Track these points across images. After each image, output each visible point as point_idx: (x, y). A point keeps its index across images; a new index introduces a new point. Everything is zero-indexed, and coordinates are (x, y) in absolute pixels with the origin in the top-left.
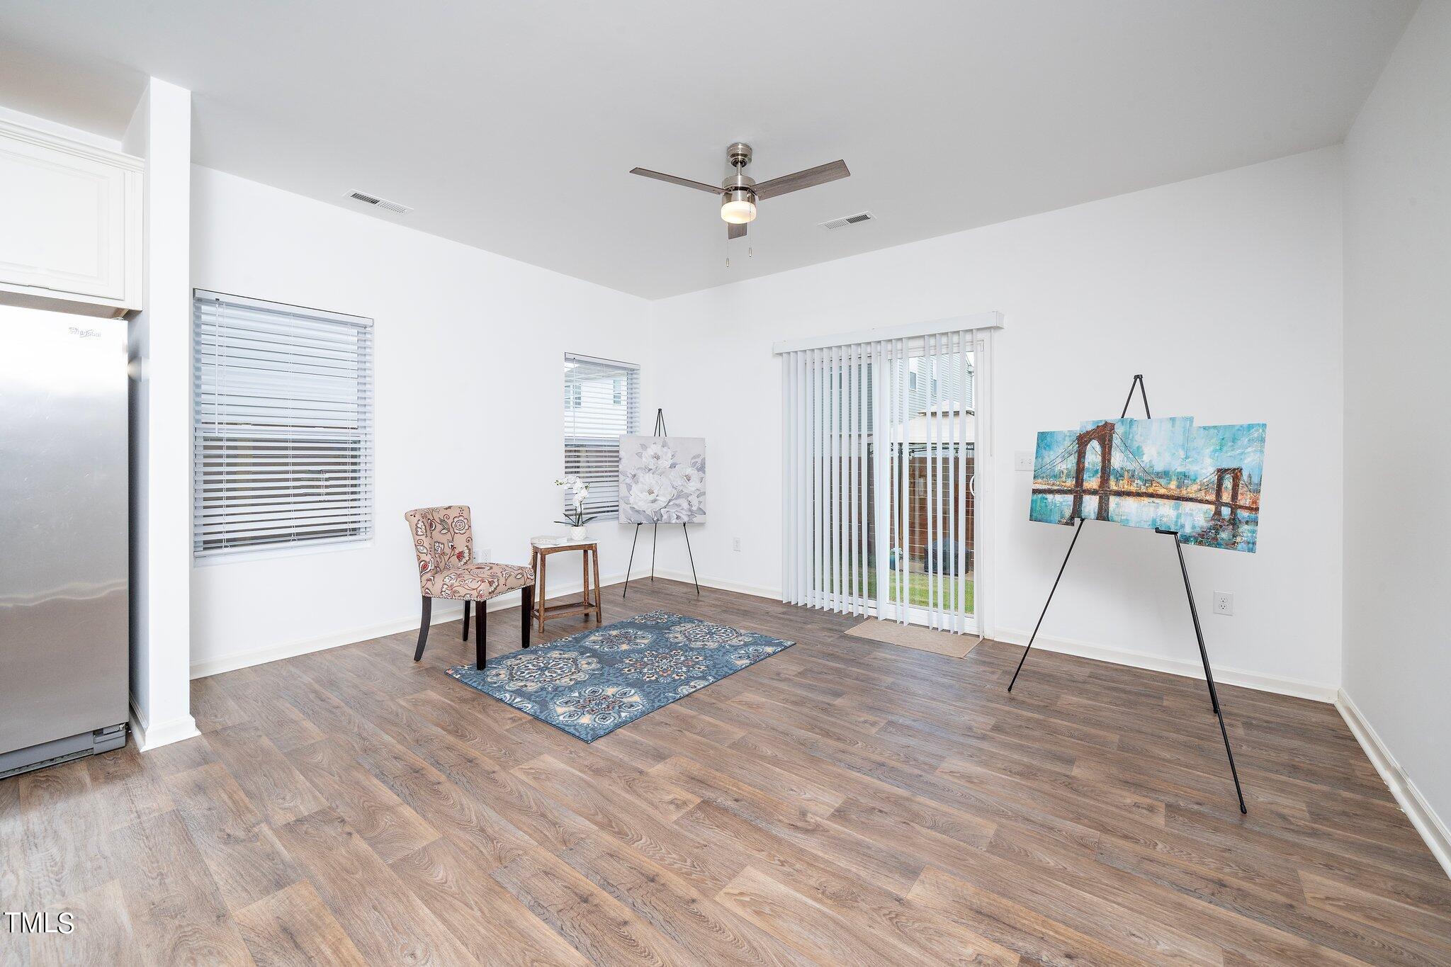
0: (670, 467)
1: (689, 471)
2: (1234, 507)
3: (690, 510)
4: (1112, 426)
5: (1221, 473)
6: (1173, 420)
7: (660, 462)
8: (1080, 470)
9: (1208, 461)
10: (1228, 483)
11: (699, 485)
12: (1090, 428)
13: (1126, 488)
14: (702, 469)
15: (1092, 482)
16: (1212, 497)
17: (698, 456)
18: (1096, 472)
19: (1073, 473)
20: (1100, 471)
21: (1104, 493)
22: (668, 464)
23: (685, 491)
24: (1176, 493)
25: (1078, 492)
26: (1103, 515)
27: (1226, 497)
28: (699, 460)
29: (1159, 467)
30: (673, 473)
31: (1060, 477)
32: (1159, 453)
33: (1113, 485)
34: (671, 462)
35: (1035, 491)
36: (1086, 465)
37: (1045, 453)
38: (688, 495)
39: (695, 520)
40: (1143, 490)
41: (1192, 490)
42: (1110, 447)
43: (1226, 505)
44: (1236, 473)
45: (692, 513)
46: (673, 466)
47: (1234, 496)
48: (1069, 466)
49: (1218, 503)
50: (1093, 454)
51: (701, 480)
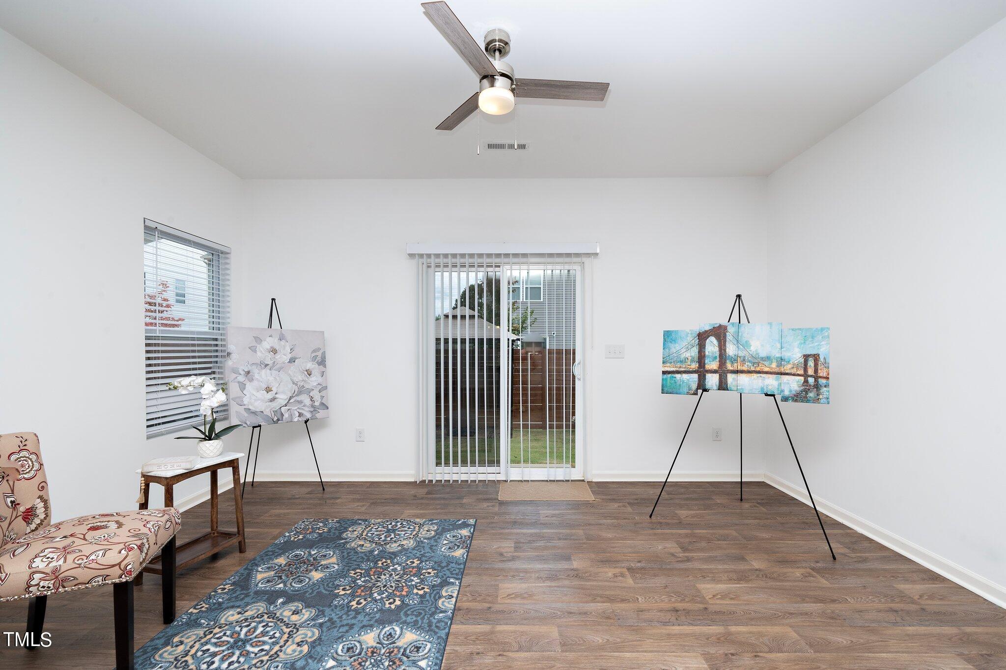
0: (289, 362)
1: (310, 365)
2: (816, 377)
3: (312, 406)
4: (725, 328)
5: (806, 357)
6: (770, 324)
7: (278, 356)
8: (702, 357)
9: (797, 350)
10: (811, 363)
11: (320, 380)
12: (707, 328)
13: (740, 368)
14: (322, 362)
15: (712, 365)
16: (801, 372)
17: (319, 349)
18: (715, 358)
19: (696, 359)
20: (718, 357)
21: (722, 372)
22: (286, 359)
23: (307, 386)
24: (777, 370)
25: (702, 372)
26: (723, 386)
27: (811, 372)
28: (319, 354)
29: (763, 354)
30: (293, 368)
31: (686, 362)
32: (762, 345)
33: (729, 366)
34: (289, 356)
35: (664, 373)
36: (707, 353)
37: (672, 345)
38: (309, 391)
39: (318, 415)
40: (753, 369)
41: (787, 368)
42: (725, 342)
43: (811, 376)
44: (816, 357)
45: (314, 409)
46: (292, 361)
47: (816, 371)
48: (693, 354)
49: (806, 375)
50: (712, 346)
51: (322, 375)
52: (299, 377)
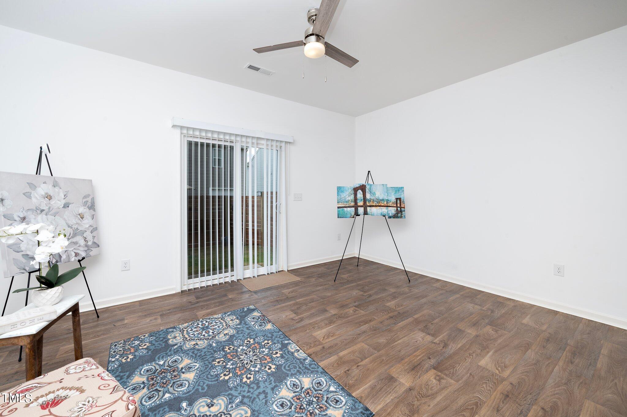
1: (82, 210)
2: (401, 208)
4: (365, 186)
5: (397, 199)
6: (383, 185)
8: (356, 200)
9: (393, 196)
10: (398, 202)
12: (358, 186)
13: (372, 204)
15: (360, 203)
16: (395, 205)
18: (362, 200)
19: (353, 201)
20: (363, 199)
21: (365, 206)
24: (386, 205)
25: (356, 207)
26: (366, 213)
27: (399, 205)
28: (89, 200)
29: (381, 198)
31: (348, 202)
32: (380, 194)
33: (368, 204)
35: (338, 208)
36: (358, 198)
37: (341, 194)
40: (377, 205)
41: (390, 204)
42: (365, 192)
43: (399, 207)
44: (400, 199)
47: (400, 205)
48: (352, 198)
49: (397, 207)
50: (360, 194)
51: (94, 219)
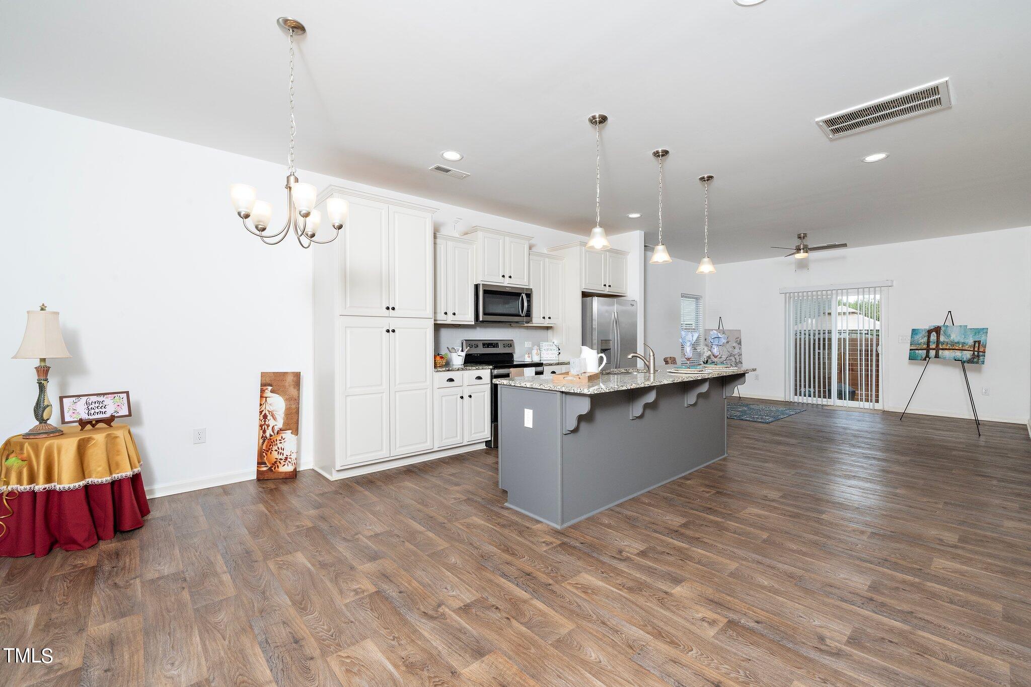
1: (734, 344)
2: (979, 352)
3: (736, 362)
4: (940, 327)
5: (975, 342)
6: (961, 326)
8: (928, 342)
9: (971, 338)
10: (977, 345)
11: (739, 351)
12: (932, 328)
13: (945, 347)
14: (740, 343)
15: (933, 346)
16: (972, 349)
17: (738, 338)
18: (935, 342)
19: (926, 343)
21: (937, 349)
23: (733, 353)
24: (961, 348)
25: (928, 350)
26: (937, 356)
27: (976, 349)
28: (738, 340)
29: (956, 341)
30: (728, 345)
31: (921, 344)
32: (956, 336)
33: (940, 346)
34: (726, 340)
35: (911, 350)
36: (931, 340)
37: (915, 336)
38: (734, 355)
40: (951, 348)
41: (966, 347)
42: (940, 334)
43: (976, 351)
44: (979, 342)
46: (728, 342)
47: (979, 348)
48: (924, 341)
49: (974, 351)
50: (933, 337)
51: (740, 348)
52: (730, 350)
